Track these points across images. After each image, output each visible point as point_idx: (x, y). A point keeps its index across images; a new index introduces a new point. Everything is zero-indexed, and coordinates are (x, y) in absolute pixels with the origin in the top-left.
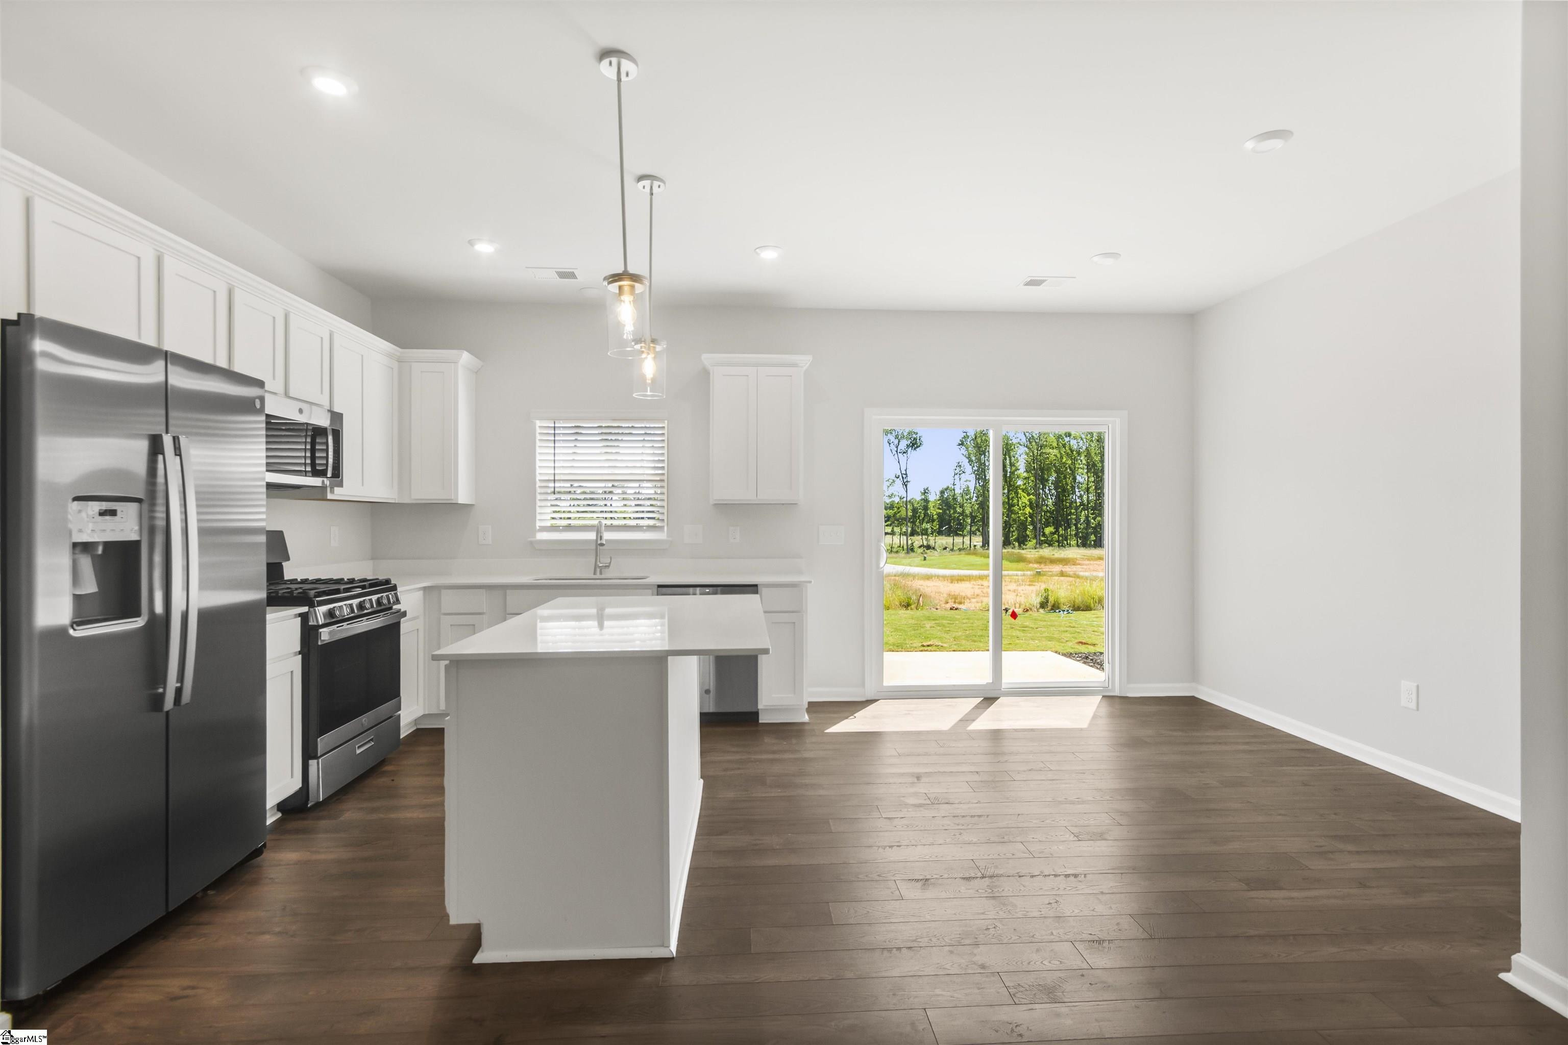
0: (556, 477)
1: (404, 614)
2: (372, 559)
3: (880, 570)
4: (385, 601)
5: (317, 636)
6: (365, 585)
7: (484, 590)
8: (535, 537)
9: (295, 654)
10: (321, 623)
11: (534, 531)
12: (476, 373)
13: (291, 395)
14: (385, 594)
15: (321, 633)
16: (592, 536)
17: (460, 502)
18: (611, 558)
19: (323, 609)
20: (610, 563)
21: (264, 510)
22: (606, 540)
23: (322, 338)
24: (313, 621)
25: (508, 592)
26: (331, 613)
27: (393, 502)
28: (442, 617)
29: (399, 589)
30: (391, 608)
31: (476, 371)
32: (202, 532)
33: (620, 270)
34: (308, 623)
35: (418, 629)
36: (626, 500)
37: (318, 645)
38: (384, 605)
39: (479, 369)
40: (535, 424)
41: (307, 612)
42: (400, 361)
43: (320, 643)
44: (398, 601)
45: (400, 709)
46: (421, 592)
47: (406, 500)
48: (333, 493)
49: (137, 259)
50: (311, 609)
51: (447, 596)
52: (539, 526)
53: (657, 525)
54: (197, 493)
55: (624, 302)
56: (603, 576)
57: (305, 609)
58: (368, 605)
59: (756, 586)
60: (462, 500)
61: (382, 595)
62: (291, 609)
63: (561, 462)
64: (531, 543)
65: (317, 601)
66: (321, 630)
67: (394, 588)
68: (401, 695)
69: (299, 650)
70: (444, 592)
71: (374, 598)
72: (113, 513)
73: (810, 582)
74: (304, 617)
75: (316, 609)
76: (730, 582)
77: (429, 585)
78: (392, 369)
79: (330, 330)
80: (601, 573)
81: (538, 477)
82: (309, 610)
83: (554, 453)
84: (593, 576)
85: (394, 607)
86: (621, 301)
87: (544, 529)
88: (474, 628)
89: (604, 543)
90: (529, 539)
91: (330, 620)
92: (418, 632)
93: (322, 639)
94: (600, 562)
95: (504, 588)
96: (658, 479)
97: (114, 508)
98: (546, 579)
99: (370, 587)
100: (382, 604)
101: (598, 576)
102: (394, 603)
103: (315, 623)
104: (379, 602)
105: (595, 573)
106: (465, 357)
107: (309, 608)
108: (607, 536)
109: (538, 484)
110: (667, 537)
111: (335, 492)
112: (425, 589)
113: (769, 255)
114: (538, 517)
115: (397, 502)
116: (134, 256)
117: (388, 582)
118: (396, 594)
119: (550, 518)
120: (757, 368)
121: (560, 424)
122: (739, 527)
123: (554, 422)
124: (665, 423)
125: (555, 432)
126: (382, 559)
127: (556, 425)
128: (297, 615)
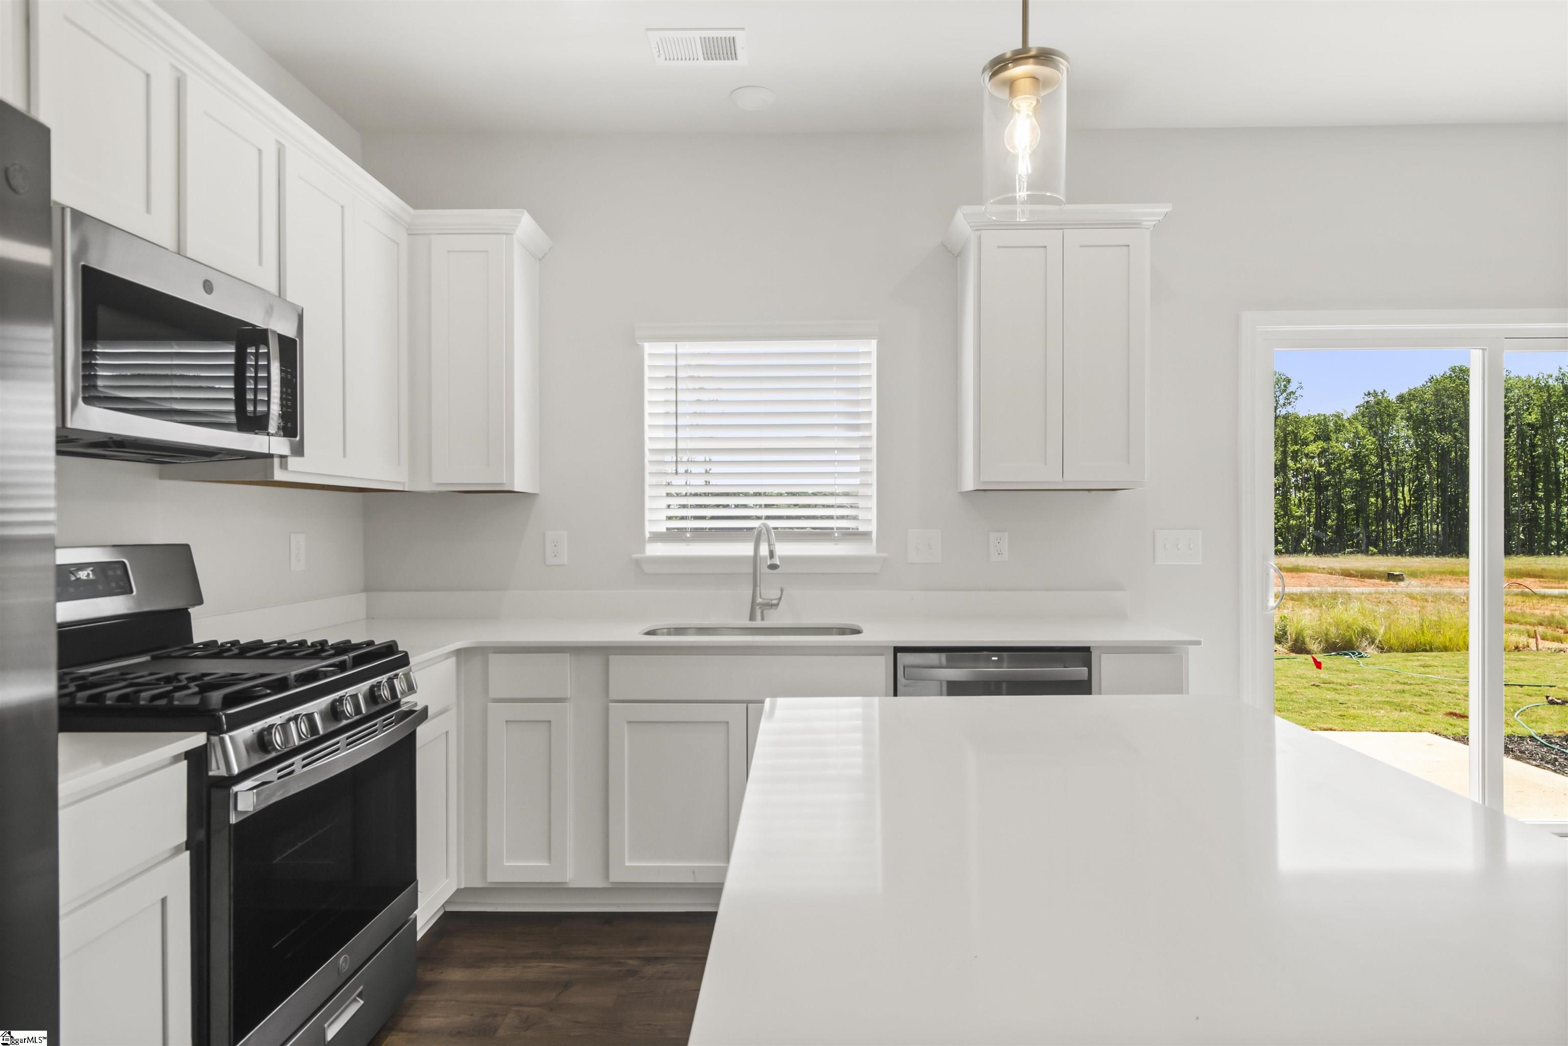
0: (679, 444)
1: (423, 715)
2: (367, 589)
4: (385, 693)
5: (228, 801)
6: (344, 662)
7: (568, 655)
8: (643, 552)
9: (177, 851)
10: (236, 770)
11: (641, 542)
12: (540, 260)
13: (189, 255)
14: (383, 678)
15: (236, 794)
16: (745, 549)
17: (517, 488)
18: (782, 590)
19: (247, 732)
20: (780, 599)
22: (781, 558)
23: (260, 151)
24: (218, 768)
25: (612, 658)
26: (262, 742)
27: (401, 488)
28: (491, 705)
29: (413, 660)
30: (397, 705)
31: (543, 252)
34: (207, 773)
35: (447, 733)
37: (230, 825)
38: (384, 702)
39: (545, 254)
40: (642, 349)
41: (205, 746)
42: (411, 232)
43: (233, 820)
44: (411, 689)
45: (416, 907)
46: (452, 661)
47: (424, 486)
48: (286, 468)
50: (215, 739)
51: (498, 665)
52: (649, 533)
53: (860, 530)
56: (767, 623)
57: (198, 739)
58: (349, 708)
59: (1086, 650)
60: (520, 486)
61: (379, 679)
63: (690, 418)
64: (637, 562)
65: (227, 716)
66: (236, 789)
67: (404, 661)
68: (418, 877)
69: (184, 838)
70: (493, 657)
71: (363, 687)
73: (1198, 643)
74: (196, 758)
75: (226, 737)
76: (1041, 642)
77: (466, 645)
78: (398, 244)
79: (278, 142)
80: (763, 618)
81: (648, 445)
82: (208, 739)
83: (676, 401)
84: (749, 624)
85: (404, 700)
87: (657, 537)
88: (550, 726)
89: (778, 563)
90: (635, 556)
91: (260, 758)
92: (447, 735)
93: (240, 808)
94: (761, 597)
95: (605, 651)
96: (858, 446)
99: (355, 666)
100: (379, 700)
101: (758, 623)
102: (404, 694)
103: (223, 772)
104: (373, 696)
105: (752, 618)
106: (526, 224)
107: (209, 735)
108: (783, 549)
109: (648, 457)
110: (878, 551)
111: (290, 467)
112: (461, 654)
114: (647, 516)
115: (407, 489)
117: (390, 648)
118: (407, 676)
119: (665, 518)
120: (1061, 231)
121: (685, 348)
122: (1007, 533)
123: (676, 345)
124: (872, 346)
125: (679, 364)
126: (385, 590)
127: (680, 351)
128: (176, 759)
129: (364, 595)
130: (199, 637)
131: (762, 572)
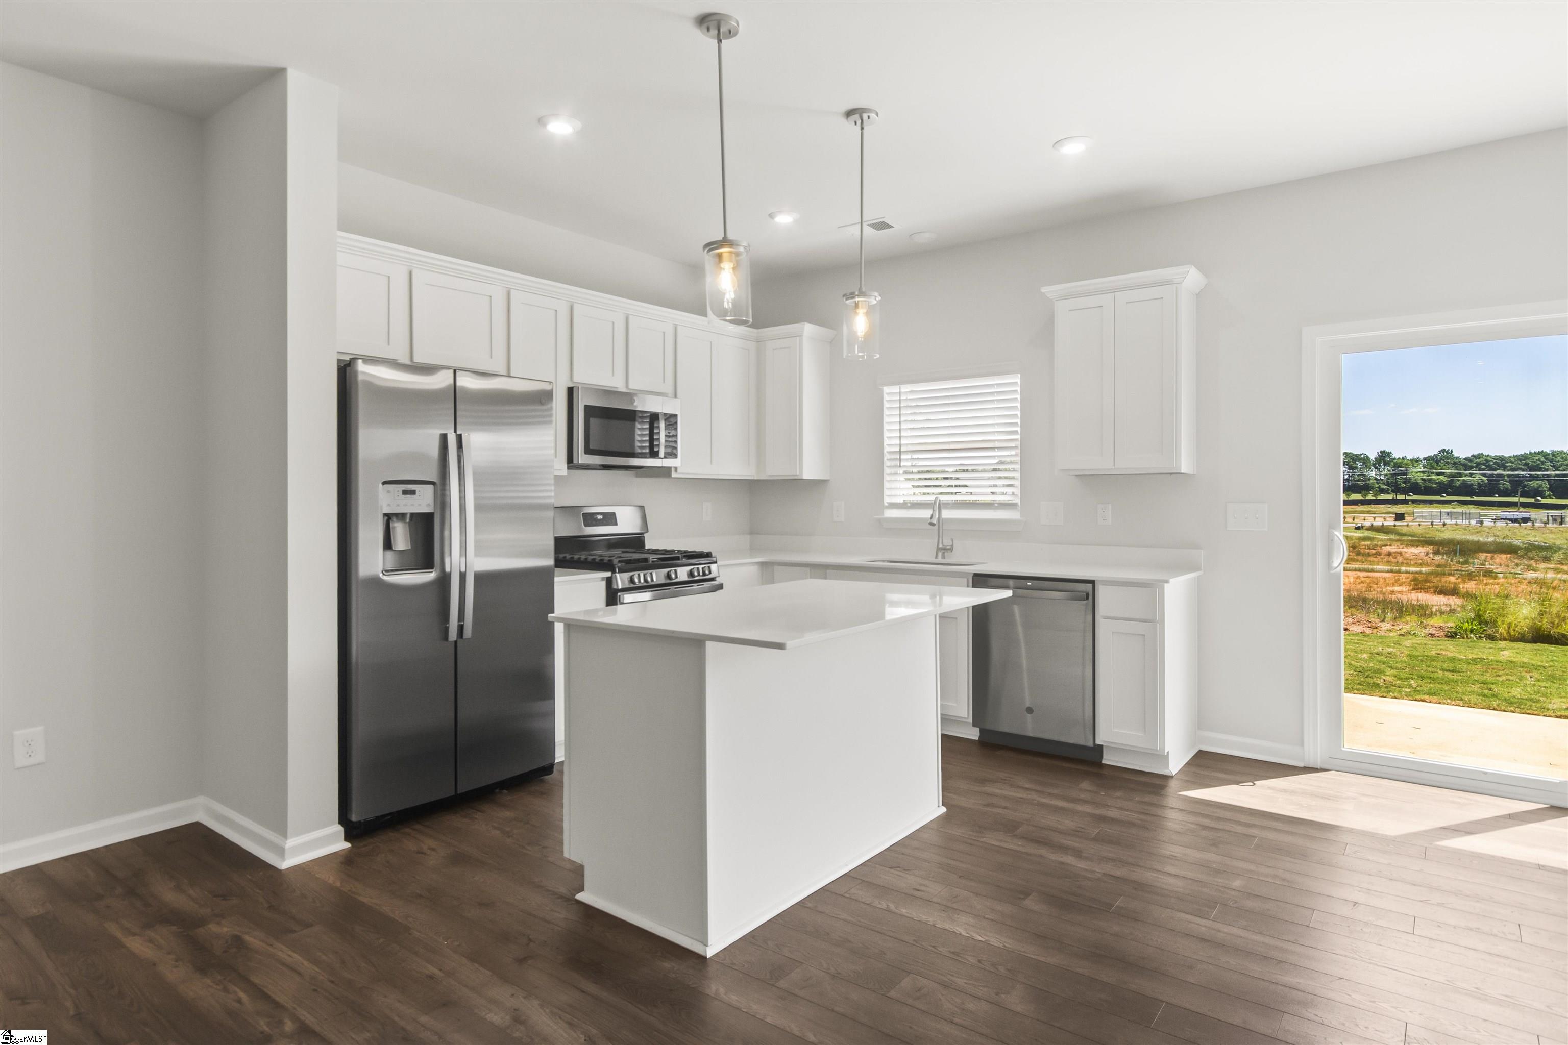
0: (901, 448)
1: (722, 586)
2: (750, 534)
3: (1333, 572)
4: (698, 573)
8: (883, 515)
10: (620, 587)
11: (879, 508)
13: (630, 387)
15: (620, 596)
16: (926, 514)
17: (805, 477)
18: (952, 541)
19: (626, 575)
20: (952, 546)
21: (553, 488)
22: (945, 519)
23: (665, 333)
24: (615, 585)
26: (632, 579)
27: (752, 478)
29: (719, 564)
30: (707, 580)
31: (830, 341)
32: (478, 508)
33: (720, 237)
34: (611, 587)
36: (976, 472)
40: (882, 391)
41: (611, 577)
42: (759, 341)
46: (758, 567)
47: (763, 477)
48: (677, 472)
49: (489, 298)
51: (778, 572)
52: (887, 503)
53: (1009, 502)
54: (475, 474)
55: (724, 269)
56: (943, 561)
57: (609, 574)
59: (1092, 582)
60: (809, 473)
62: (593, 573)
63: (909, 431)
64: (877, 521)
65: (619, 567)
66: (621, 594)
67: (713, 561)
70: (776, 568)
71: (684, 569)
72: (413, 492)
74: (609, 581)
75: (618, 575)
76: (1059, 575)
77: (767, 561)
78: (749, 350)
79: (674, 324)
80: (944, 557)
81: (889, 450)
83: (900, 422)
84: (935, 559)
86: (721, 268)
87: (892, 506)
89: (946, 522)
90: (877, 517)
91: (630, 585)
94: (941, 544)
96: (1012, 445)
97: (413, 489)
98: (883, 561)
100: (695, 575)
101: (940, 560)
103: (616, 588)
104: (690, 573)
105: (937, 557)
106: (809, 329)
107: (615, 573)
108: (946, 514)
109: (886, 457)
110: (1022, 516)
111: (679, 471)
112: (763, 565)
113: (1073, 149)
114: (886, 492)
115: (755, 478)
116: (487, 296)
117: (707, 555)
118: (712, 567)
120: (1113, 294)
121: (906, 388)
122: (1110, 505)
123: (900, 387)
124: (1017, 379)
125: (901, 398)
126: (758, 534)
127: (903, 390)
128: (603, 579)
129: (748, 536)
130: (647, 547)
131: (943, 528)
